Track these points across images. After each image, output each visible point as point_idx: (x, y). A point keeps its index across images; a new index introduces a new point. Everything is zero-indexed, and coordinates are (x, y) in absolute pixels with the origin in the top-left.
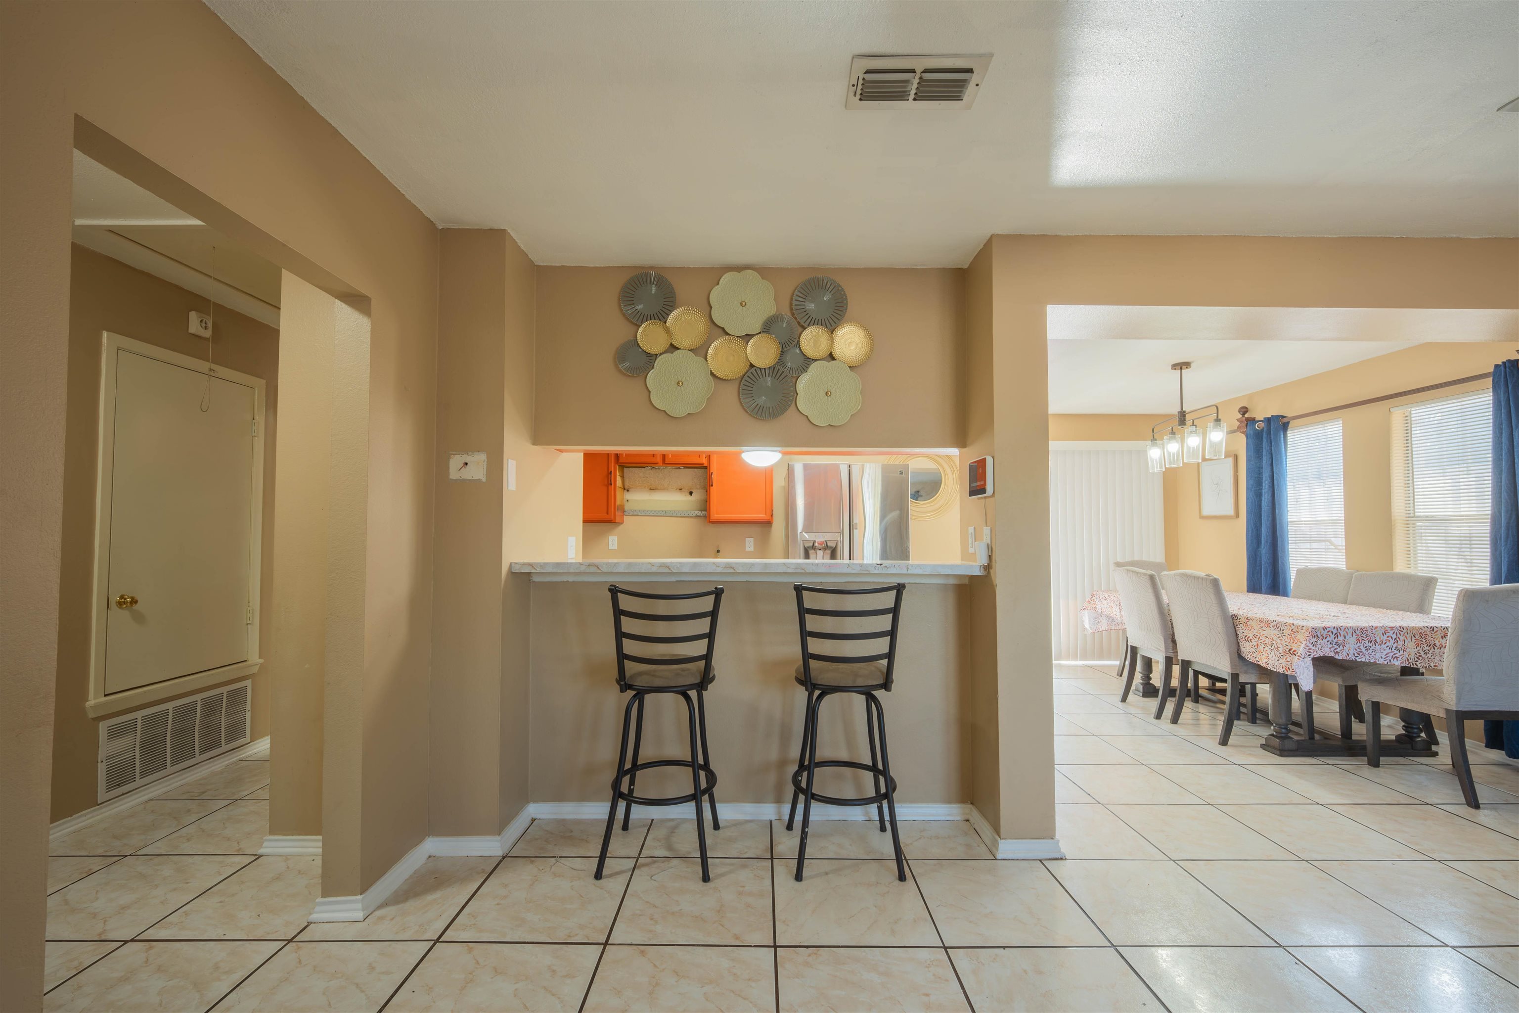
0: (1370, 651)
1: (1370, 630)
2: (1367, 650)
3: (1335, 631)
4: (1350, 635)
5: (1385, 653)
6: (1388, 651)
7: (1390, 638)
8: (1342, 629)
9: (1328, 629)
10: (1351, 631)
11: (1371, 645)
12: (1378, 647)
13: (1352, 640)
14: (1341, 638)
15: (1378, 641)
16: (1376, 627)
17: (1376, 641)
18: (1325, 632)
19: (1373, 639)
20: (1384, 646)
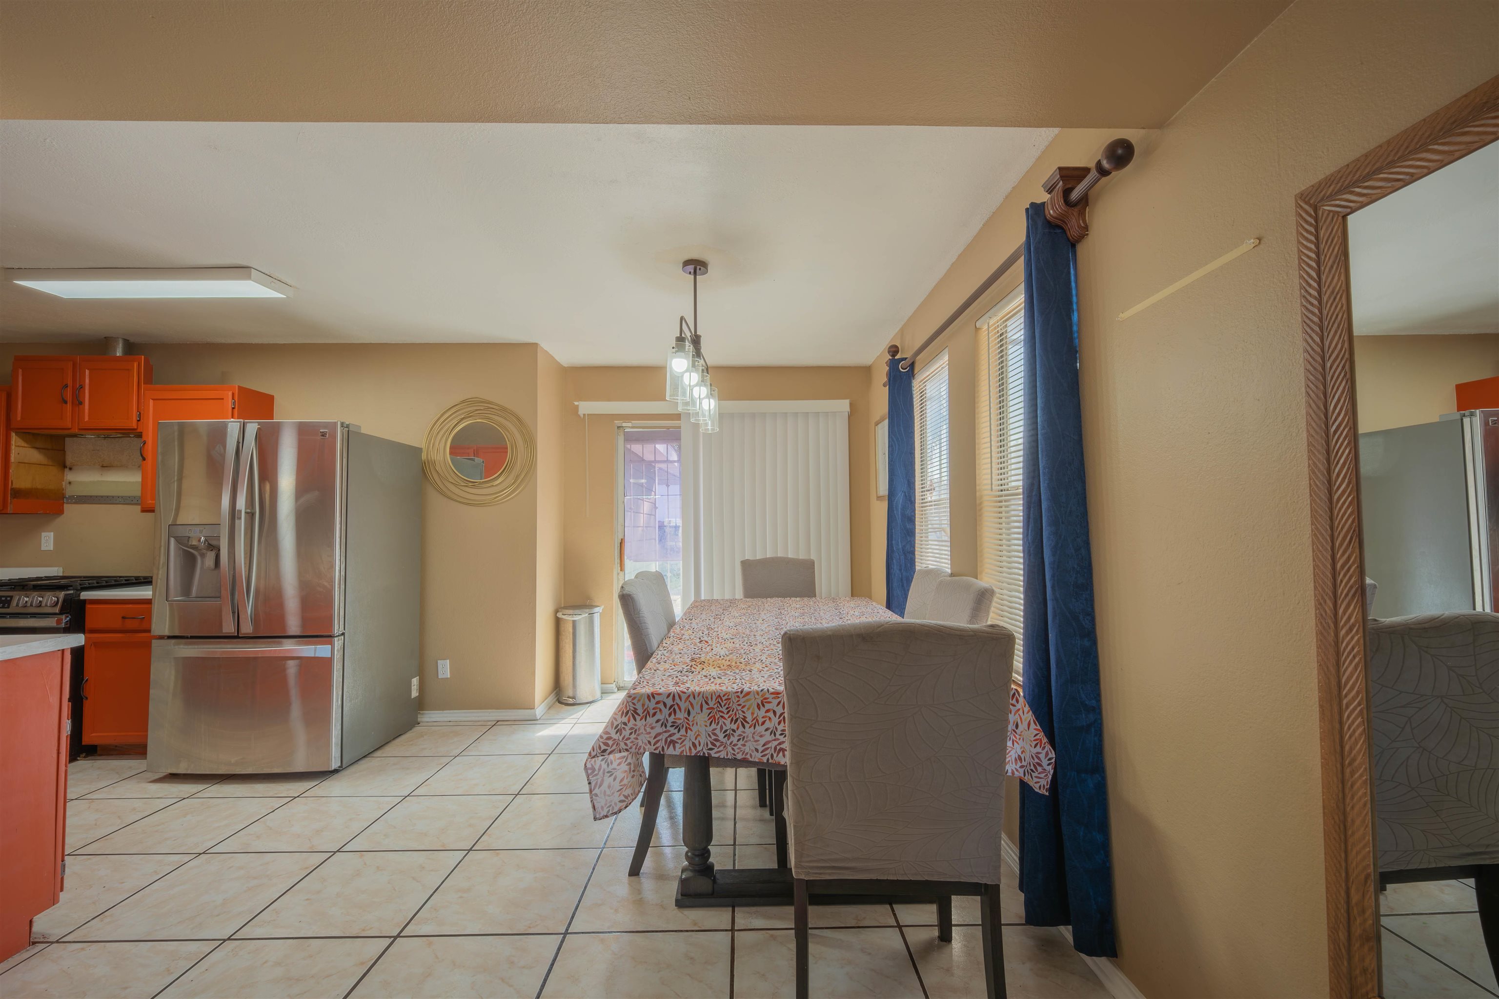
0: (734, 739)
1: (735, 700)
2: (727, 736)
3: (669, 702)
4: (697, 708)
5: (762, 741)
6: (768, 737)
7: (771, 714)
8: (684, 697)
9: (658, 698)
10: (699, 700)
11: (734, 727)
12: (749, 731)
13: (701, 718)
14: (681, 715)
15: (749, 719)
16: (748, 693)
17: (744, 718)
18: (652, 704)
19: (740, 715)
20: (760, 729)
